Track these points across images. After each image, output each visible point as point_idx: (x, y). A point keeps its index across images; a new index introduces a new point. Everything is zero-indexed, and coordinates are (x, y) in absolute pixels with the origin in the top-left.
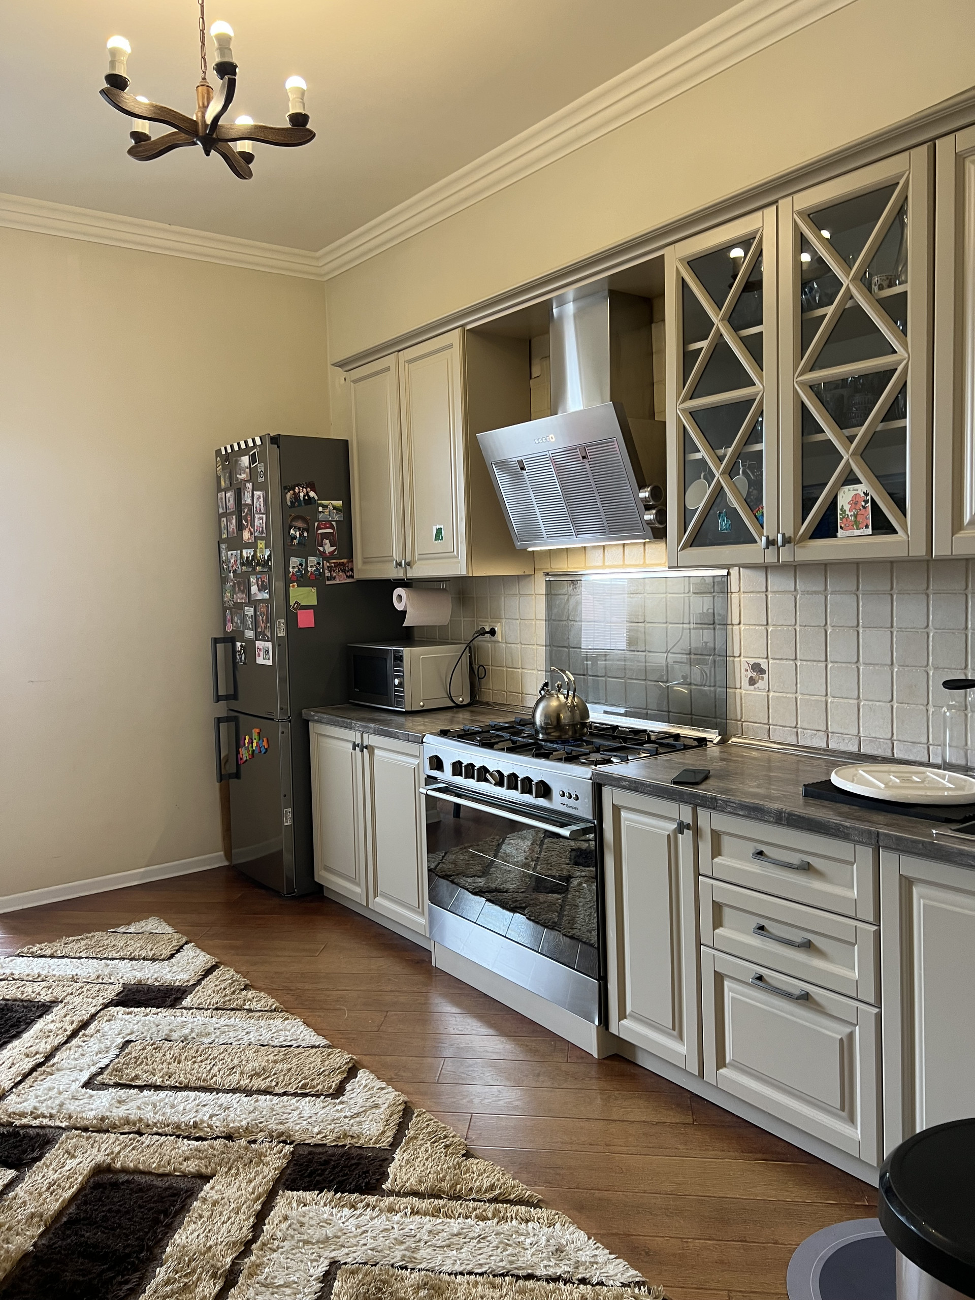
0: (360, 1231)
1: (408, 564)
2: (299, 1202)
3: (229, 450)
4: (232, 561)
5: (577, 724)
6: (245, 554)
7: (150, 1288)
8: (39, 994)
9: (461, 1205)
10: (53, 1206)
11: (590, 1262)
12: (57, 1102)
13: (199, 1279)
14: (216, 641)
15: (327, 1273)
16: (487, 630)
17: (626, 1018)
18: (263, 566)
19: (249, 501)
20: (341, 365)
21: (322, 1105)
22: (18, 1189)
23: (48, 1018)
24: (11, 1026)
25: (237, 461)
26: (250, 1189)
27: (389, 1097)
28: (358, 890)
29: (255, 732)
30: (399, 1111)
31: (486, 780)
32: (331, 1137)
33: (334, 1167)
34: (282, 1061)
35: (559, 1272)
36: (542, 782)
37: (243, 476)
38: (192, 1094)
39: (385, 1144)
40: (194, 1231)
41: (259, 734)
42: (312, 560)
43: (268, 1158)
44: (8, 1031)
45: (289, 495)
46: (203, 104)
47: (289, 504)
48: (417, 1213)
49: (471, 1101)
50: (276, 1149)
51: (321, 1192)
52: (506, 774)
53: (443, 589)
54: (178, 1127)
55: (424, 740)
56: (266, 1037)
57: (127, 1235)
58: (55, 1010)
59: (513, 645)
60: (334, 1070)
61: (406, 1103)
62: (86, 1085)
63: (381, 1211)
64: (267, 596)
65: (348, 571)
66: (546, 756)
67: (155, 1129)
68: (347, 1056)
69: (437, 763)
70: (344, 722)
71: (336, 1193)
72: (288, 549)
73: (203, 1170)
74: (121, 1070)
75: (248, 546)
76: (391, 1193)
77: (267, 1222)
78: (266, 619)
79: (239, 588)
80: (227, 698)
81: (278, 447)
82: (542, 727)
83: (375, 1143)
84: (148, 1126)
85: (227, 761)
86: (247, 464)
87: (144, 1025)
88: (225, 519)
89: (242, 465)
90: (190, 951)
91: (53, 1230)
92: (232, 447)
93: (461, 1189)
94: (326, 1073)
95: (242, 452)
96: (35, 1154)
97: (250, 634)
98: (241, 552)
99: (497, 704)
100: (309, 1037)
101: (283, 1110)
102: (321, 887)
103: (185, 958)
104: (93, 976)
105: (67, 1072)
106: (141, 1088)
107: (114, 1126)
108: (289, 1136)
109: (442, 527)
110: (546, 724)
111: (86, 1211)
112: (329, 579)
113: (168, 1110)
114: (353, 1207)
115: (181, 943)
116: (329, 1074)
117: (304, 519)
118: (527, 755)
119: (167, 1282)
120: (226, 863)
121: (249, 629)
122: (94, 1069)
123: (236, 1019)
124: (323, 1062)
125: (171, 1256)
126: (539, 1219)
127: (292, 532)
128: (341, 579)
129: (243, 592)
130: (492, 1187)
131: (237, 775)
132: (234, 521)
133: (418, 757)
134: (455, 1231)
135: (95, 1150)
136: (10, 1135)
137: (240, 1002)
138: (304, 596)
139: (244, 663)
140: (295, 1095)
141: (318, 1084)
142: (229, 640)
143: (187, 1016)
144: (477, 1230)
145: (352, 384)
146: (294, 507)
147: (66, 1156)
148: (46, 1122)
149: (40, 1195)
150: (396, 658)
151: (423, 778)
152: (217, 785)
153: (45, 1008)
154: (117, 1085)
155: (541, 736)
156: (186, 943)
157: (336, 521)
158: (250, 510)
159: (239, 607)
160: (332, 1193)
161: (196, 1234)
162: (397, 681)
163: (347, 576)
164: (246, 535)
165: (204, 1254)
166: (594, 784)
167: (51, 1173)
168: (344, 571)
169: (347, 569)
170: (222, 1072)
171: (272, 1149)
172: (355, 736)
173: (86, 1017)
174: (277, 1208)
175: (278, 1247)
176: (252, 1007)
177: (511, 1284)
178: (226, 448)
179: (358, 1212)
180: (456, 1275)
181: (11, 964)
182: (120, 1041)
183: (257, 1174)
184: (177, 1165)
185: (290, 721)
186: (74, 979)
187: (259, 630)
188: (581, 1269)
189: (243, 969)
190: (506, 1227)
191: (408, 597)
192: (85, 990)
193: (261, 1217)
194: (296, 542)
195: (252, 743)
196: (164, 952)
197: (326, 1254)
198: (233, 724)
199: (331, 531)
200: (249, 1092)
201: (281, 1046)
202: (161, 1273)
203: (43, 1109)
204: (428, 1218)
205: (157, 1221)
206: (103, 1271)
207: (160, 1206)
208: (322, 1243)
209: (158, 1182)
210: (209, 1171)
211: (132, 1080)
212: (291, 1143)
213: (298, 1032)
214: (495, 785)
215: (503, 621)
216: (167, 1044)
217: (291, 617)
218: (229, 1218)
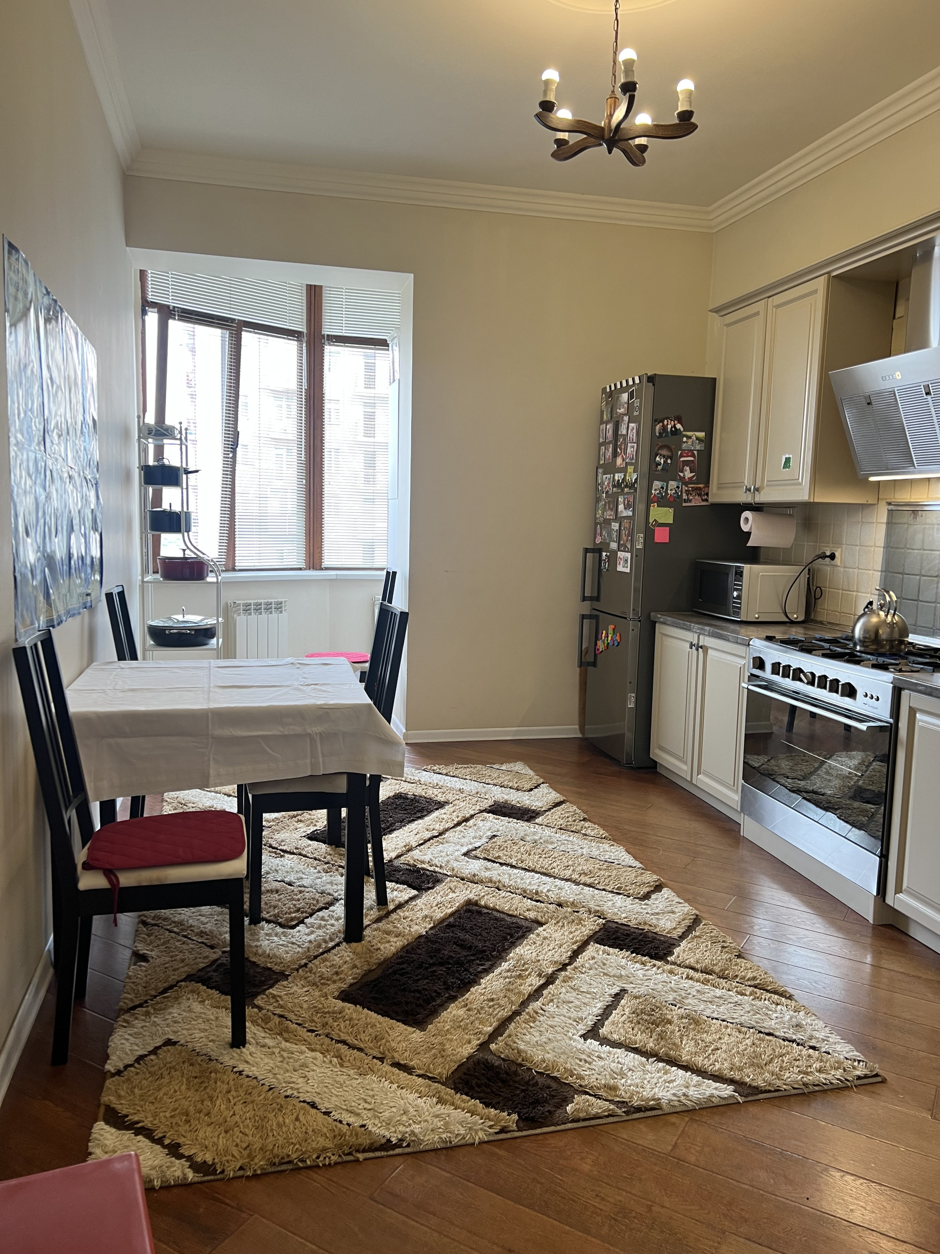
0: (645, 978)
1: (757, 490)
2: (604, 952)
3: (613, 388)
4: (606, 483)
5: (895, 640)
6: (616, 478)
7: (497, 971)
8: (437, 796)
9: (726, 982)
10: (439, 915)
11: (822, 1039)
12: (446, 859)
13: (529, 974)
14: (587, 550)
15: (617, 995)
16: (828, 554)
17: (901, 892)
18: (630, 488)
19: (624, 432)
20: (717, 311)
21: (631, 902)
22: (418, 901)
23: (442, 811)
24: (418, 811)
25: (618, 397)
26: (571, 936)
27: (684, 909)
28: (685, 767)
29: (611, 627)
30: (690, 919)
31: (801, 680)
32: (634, 922)
33: (633, 939)
34: (604, 870)
35: (794, 1037)
36: (849, 684)
37: (622, 411)
38: (537, 876)
39: (675, 935)
40: (529, 950)
41: (614, 629)
42: (673, 484)
43: (586, 923)
44: (415, 813)
45: (658, 427)
46: (611, 112)
47: (658, 435)
48: (691, 979)
49: (752, 927)
50: (592, 919)
51: (622, 950)
52: (817, 675)
53: (790, 515)
54: (525, 891)
55: (751, 643)
56: (595, 853)
57: (485, 942)
58: (447, 807)
59: (851, 570)
60: (644, 884)
61: (697, 915)
62: (465, 854)
63: (664, 971)
64: (630, 514)
65: (704, 495)
66: (858, 663)
67: (509, 889)
68: (655, 877)
69: (760, 663)
70: (684, 624)
71: (632, 953)
72: (653, 473)
73: (539, 918)
74: (488, 851)
75: (620, 470)
76: (674, 963)
77: (579, 957)
78: (629, 532)
79: (609, 507)
80: (591, 599)
81: (653, 385)
82: (860, 641)
83: (667, 933)
84: (504, 886)
85: (587, 652)
86: (626, 400)
87: (506, 827)
88: (603, 448)
89: (622, 401)
90: (544, 789)
91: (438, 927)
92: (615, 385)
93: (728, 974)
94: (638, 884)
95: (623, 390)
96: (430, 885)
97: (614, 546)
98: (614, 476)
99: (829, 623)
100: (629, 860)
101: (601, 899)
102: (656, 762)
103: (541, 793)
104: (474, 792)
105: (453, 844)
106: (501, 864)
107: (482, 882)
108: (604, 914)
109: (791, 456)
110: (864, 638)
111: (460, 922)
112: (685, 501)
113: (519, 880)
114: (643, 964)
115: (539, 783)
116: (640, 885)
117: (669, 448)
118: (840, 661)
119: (508, 971)
120: (580, 736)
121: (614, 541)
122: (470, 847)
123: (574, 838)
124: (636, 877)
125: (513, 958)
126: (787, 1005)
127: (658, 459)
128: (696, 501)
129: (612, 510)
130: (754, 978)
131: (594, 664)
132: (610, 450)
133: (745, 658)
134: (718, 995)
135: (468, 892)
136: (414, 871)
137: (579, 828)
138: (663, 515)
139: (607, 570)
140: (612, 892)
141: (630, 890)
142: (598, 551)
143: (538, 829)
144: (736, 999)
145: (725, 327)
146: (662, 437)
147: (449, 890)
148: (437, 869)
149: (432, 907)
150: (736, 573)
151: (747, 674)
152: (578, 669)
153: (441, 805)
154: (485, 859)
155: (858, 648)
156: (543, 783)
157: (698, 450)
158: (624, 440)
159: (607, 522)
160: (629, 952)
161: (530, 951)
162: (735, 594)
163: (702, 500)
164: (619, 461)
165: (535, 962)
166: (894, 688)
167: (439, 897)
168: (700, 495)
169: (703, 493)
170: (559, 867)
171: (589, 918)
172: (692, 637)
173: (468, 815)
174: (588, 952)
175: (585, 972)
176: (587, 833)
177: (754, 1033)
178: (610, 387)
179: (646, 968)
180: (712, 1019)
181: (419, 775)
182: (489, 834)
183: (577, 930)
184: (522, 912)
185: (640, 621)
186: (461, 791)
187: (622, 542)
188: (813, 1041)
189: (584, 808)
190: (759, 1003)
191: (754, 520)
192: (468, 799)
193: (576, 954)
194: (660, 467)
195: (608, 637)
196: (526, 786)
197: (620, 984)
198: (594, 621)
199: (692, 459)
200: (577, 883)
201: (606, 861)
202: (505, 966)
203: (436, 861)
204: (699, 984)
205: (505, 939)
206: (468, 955)
207: (508, 931)
208: (617, 977)
209: (508, 919)
210: (543, 920)
211: (496, 858)
212: (603, 919)
213: (620, 855)
214: (808, 683)
215: (844, 546)
216: (522, 843)
217: (649, 533)
218: (554, 949)
